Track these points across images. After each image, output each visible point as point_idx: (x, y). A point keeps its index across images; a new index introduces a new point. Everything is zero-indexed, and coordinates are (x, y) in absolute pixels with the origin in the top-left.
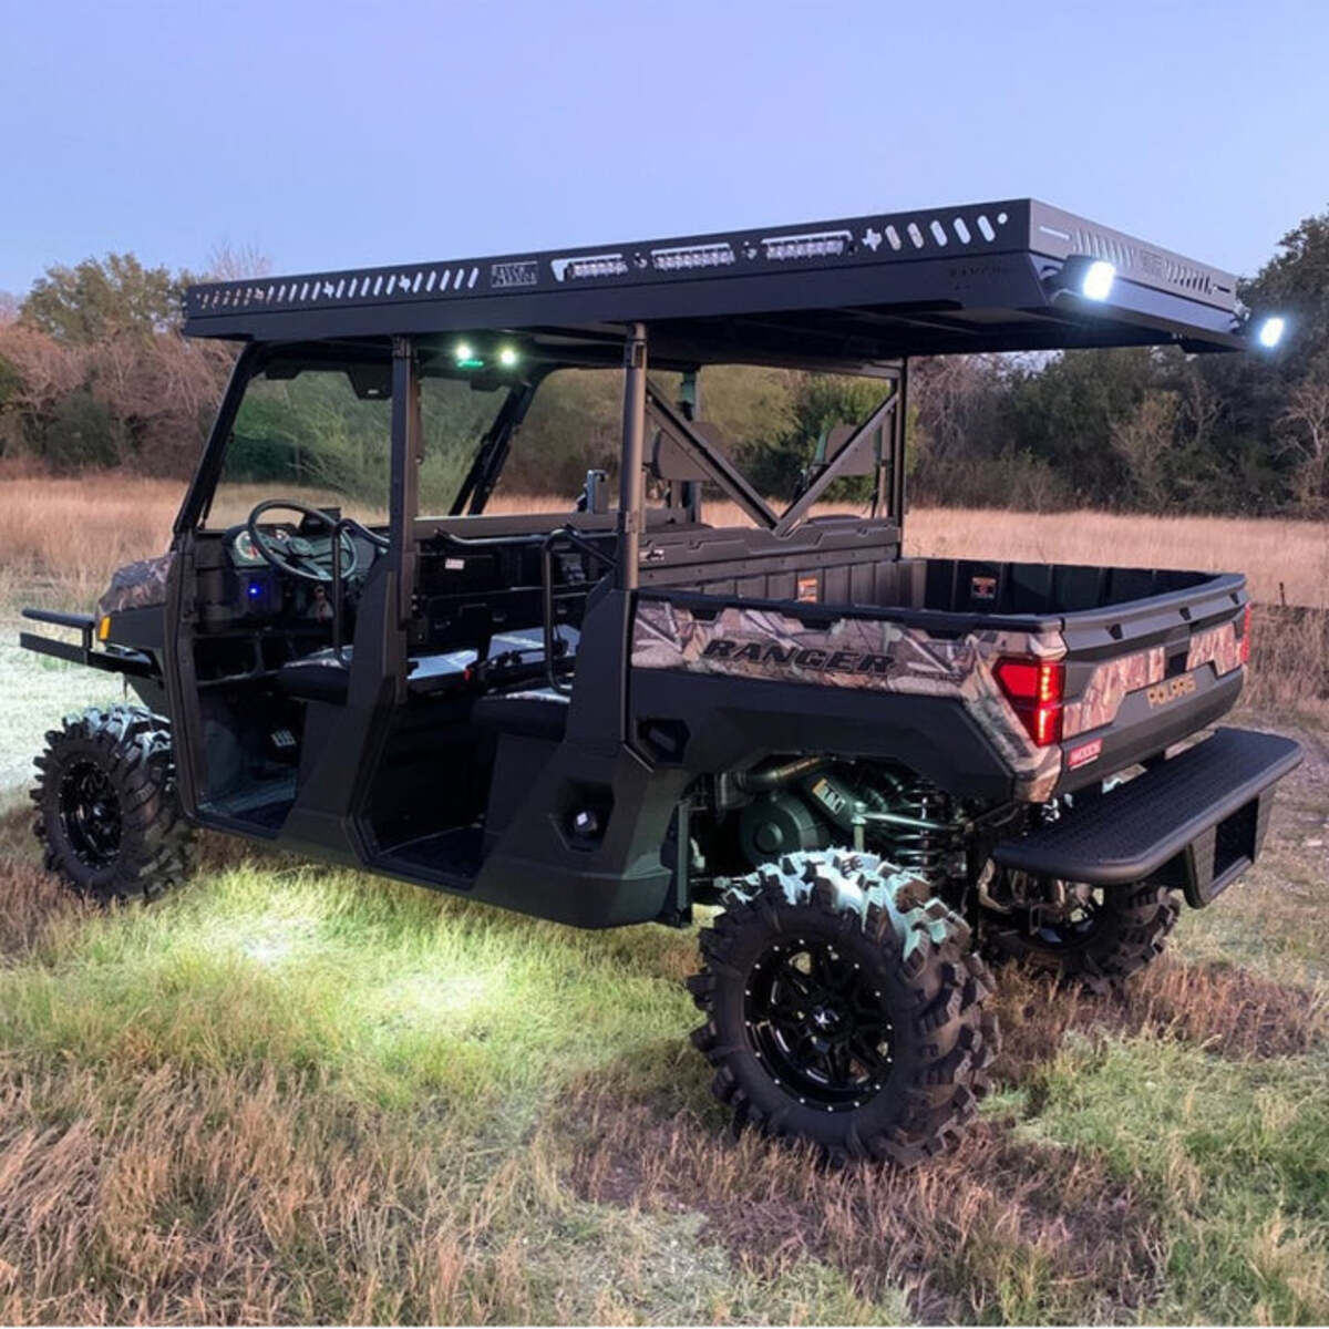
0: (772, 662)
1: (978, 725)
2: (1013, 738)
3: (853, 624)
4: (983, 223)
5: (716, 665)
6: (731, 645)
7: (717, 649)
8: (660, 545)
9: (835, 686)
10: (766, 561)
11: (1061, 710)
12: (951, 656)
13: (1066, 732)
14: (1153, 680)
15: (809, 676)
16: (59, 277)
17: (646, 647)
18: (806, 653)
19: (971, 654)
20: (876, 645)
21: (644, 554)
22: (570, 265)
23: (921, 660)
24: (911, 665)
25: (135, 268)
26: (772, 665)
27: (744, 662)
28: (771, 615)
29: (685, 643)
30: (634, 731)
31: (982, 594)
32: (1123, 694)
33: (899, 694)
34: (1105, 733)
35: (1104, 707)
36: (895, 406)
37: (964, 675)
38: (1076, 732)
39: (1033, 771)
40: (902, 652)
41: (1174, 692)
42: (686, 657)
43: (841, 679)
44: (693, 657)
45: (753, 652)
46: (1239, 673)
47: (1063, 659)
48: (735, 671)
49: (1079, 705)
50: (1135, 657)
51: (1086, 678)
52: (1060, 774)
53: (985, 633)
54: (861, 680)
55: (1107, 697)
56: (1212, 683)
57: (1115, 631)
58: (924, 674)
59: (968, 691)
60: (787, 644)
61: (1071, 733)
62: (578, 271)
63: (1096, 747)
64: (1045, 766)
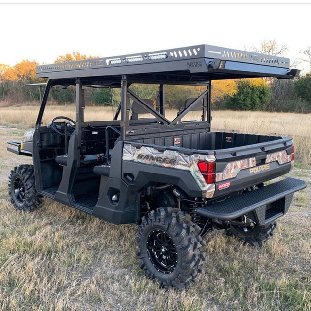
0: (151, 160)
1: (193, 178)
2: (201, 182)
3: (168, 151)
4: (194, 50)
5: (140, 160)
6: (143, 155)
7: (140, 156)
8: (133, 130)
9: (164, 167)
10: (167, 133)
11: (215, 175)
12: (188, 160)
13: (217, 180)
14: (251, 166)
15: (159, 164)
16: (62, 57)
17: (126, 155)
18: (158, 158)
19: (192, 160)
20: (173, 157)
21: (127, 132)
22: (110, 61)
23: (182, 161)
24: (180, 162)
25: (79, 55)
26: (151, 161)
27: (145, 160)
28: (151, 148)
29: (134, 154)
30: (123, 176)
31: (228, 141)
32: (239, 170)
33: (177, 169)
34: (231, 181)
35: (232, 174)
36: (208, 93)
37: (191, 165)
38: (221, 180)
39: (206, 190)
40: (178, 159)
41: (260, 169)
42: (134, 158)
43: (165, 165)
44: (135, 158)
45: (147, 157)
46: (290, 163)
47: (215, 161)
48: (144, 162)
49: (221, 173)
50: (243, 161)
51: (224, 167)
52: (215, 191)
53: (196, 155)
54: (169, 165)
55: (232, 171)
56: (277, 166)
57: (234, 154)
58: (183, 164)
59: (192, 169)
60: (154, 156)
61: (219, 180)
62: (112, 62)
63: (229, 184)
64: (209, 189)
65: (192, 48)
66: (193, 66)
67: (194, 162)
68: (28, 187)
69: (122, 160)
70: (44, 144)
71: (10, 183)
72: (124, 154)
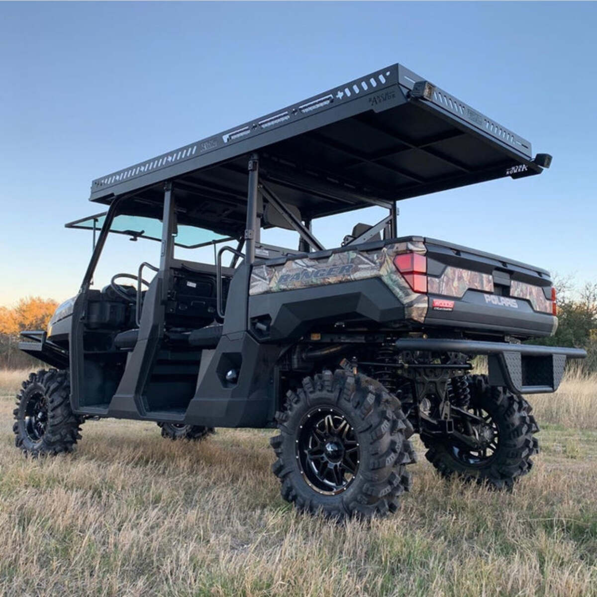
65: (375, 75)
66: (380, 101)
67: (388, 258)
68: (56, 403)
69: (248, 295)
70: (94, 318)
71: (18, 407)
72: (252, 284)
